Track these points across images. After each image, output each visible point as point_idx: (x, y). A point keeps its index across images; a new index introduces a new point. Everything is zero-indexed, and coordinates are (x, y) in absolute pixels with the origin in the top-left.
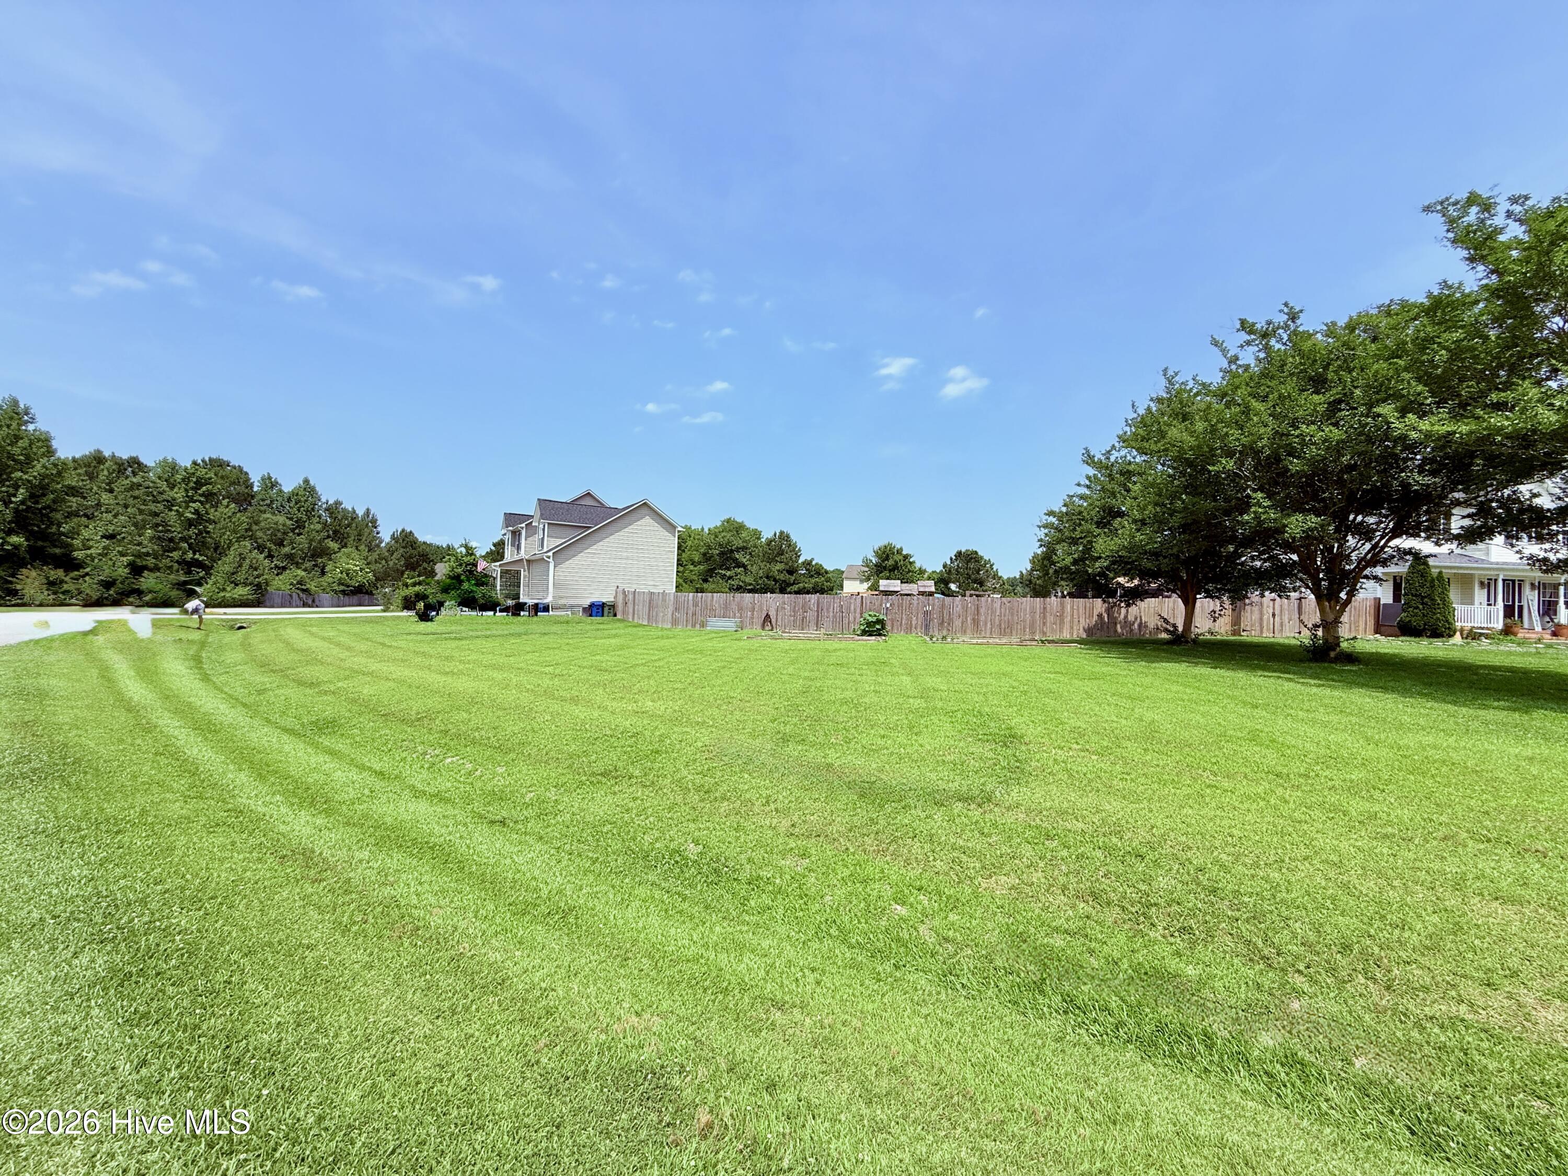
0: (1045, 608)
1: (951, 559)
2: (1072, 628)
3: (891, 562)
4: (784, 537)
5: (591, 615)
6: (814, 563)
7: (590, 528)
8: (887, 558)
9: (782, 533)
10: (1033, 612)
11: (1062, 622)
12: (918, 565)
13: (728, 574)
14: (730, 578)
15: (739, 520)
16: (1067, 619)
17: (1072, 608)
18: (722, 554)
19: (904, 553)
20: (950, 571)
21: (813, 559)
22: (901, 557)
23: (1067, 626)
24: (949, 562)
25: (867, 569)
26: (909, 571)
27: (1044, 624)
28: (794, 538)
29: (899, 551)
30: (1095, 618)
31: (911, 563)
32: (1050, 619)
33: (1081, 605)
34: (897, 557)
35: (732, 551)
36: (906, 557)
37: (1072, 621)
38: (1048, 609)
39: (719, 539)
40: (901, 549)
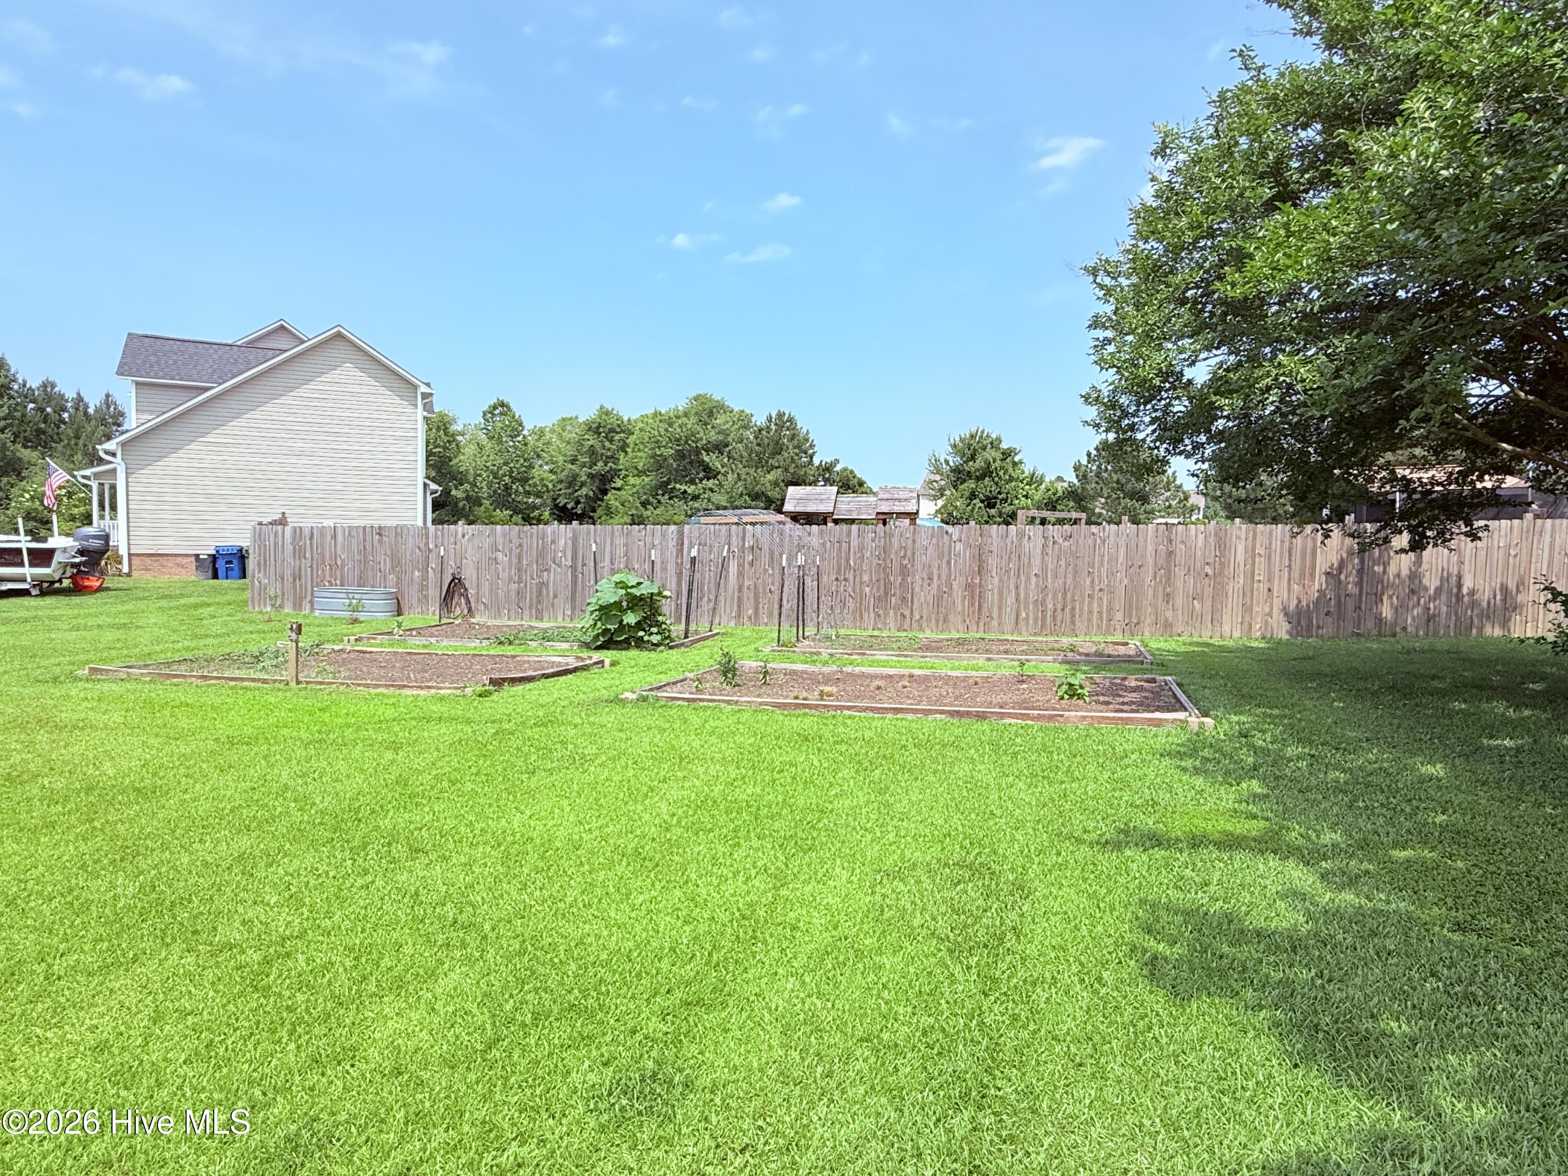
0: (1170, 554)
1: (1089, 455)
2: (1247, 609)
3: (979, 463)
4: (784, 422)
5: (215, 576)
6: (838, 468)
7: (207, 389)
8: (973, 458)
9: (780, 415)
10: (1134, 567)
11: (1219, 593)
12: (1027, 469)
13: (691, 489)
14: (695, 498)
15: (717, 397)
16: (1235, 587)
17: (1252, 554)
18: (680, 455)
19: (1004, 446)
20: (1085, 477)
21: (837, 461)
22: (998, 455)
23: (1233, 603)
24: (1084, 461)
25: (938, 477)
26: (1011, 479)
27: (1168, 597)
28: (803, 425)
29: (995, 444)
30: (1319, 581)
31: (1015, 464)
32: (1183, 583)
33: (1275, 544)
34: (990, 454)
35: (697, 452)
36: (1007, 454)
37: (1248, 592)
38: (1179, 558)
39: (676, 430)
40: (999, 440)
